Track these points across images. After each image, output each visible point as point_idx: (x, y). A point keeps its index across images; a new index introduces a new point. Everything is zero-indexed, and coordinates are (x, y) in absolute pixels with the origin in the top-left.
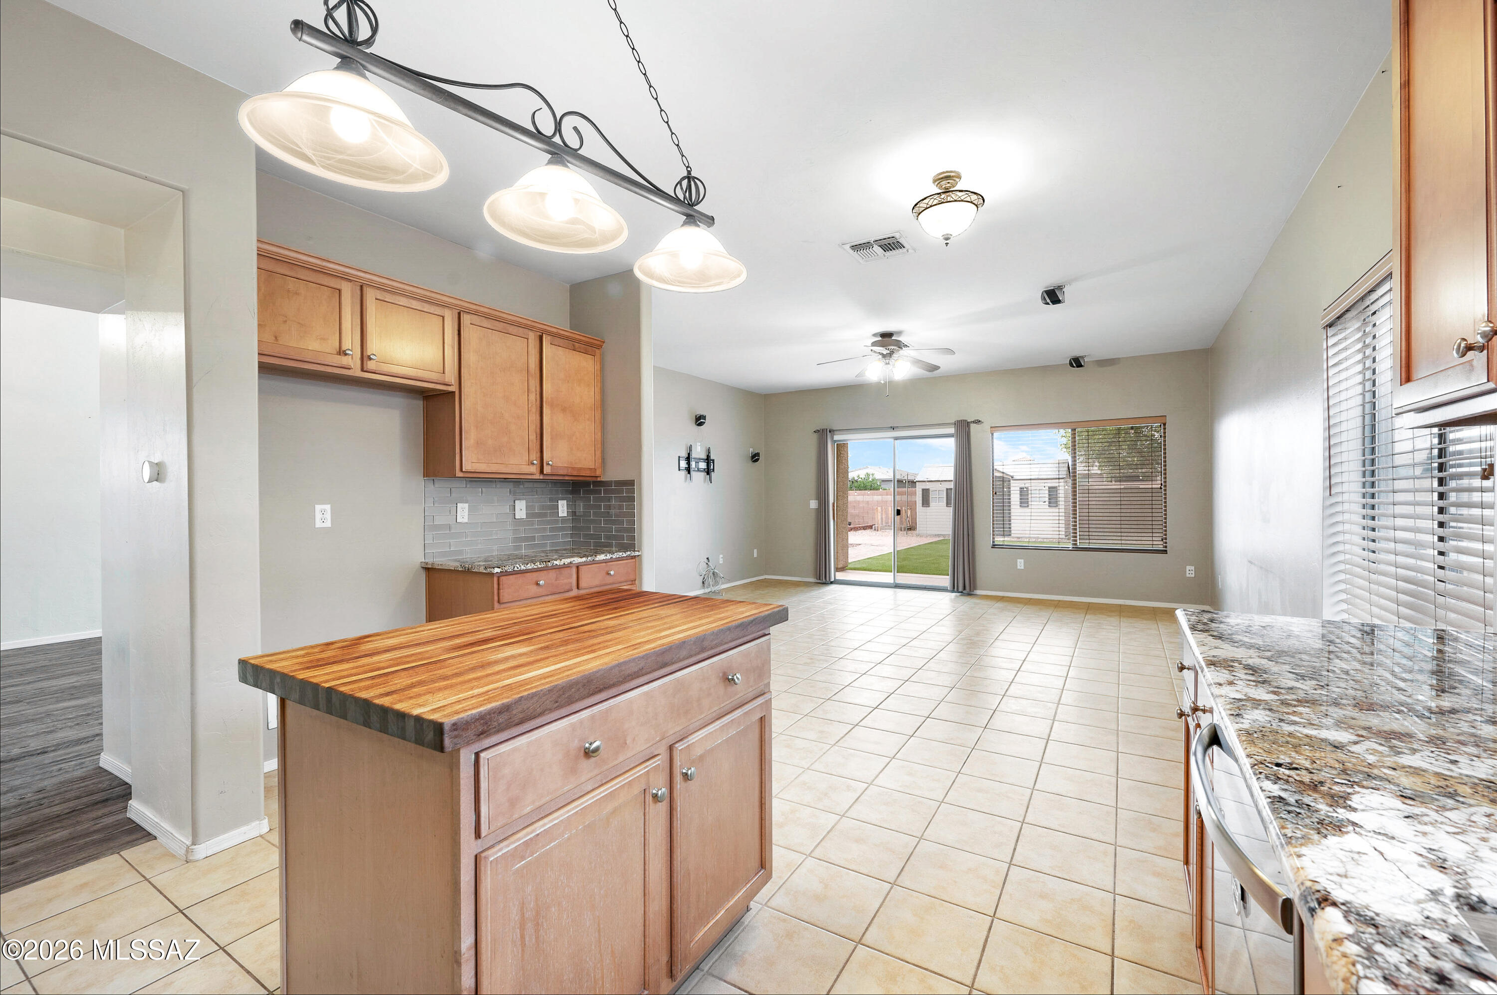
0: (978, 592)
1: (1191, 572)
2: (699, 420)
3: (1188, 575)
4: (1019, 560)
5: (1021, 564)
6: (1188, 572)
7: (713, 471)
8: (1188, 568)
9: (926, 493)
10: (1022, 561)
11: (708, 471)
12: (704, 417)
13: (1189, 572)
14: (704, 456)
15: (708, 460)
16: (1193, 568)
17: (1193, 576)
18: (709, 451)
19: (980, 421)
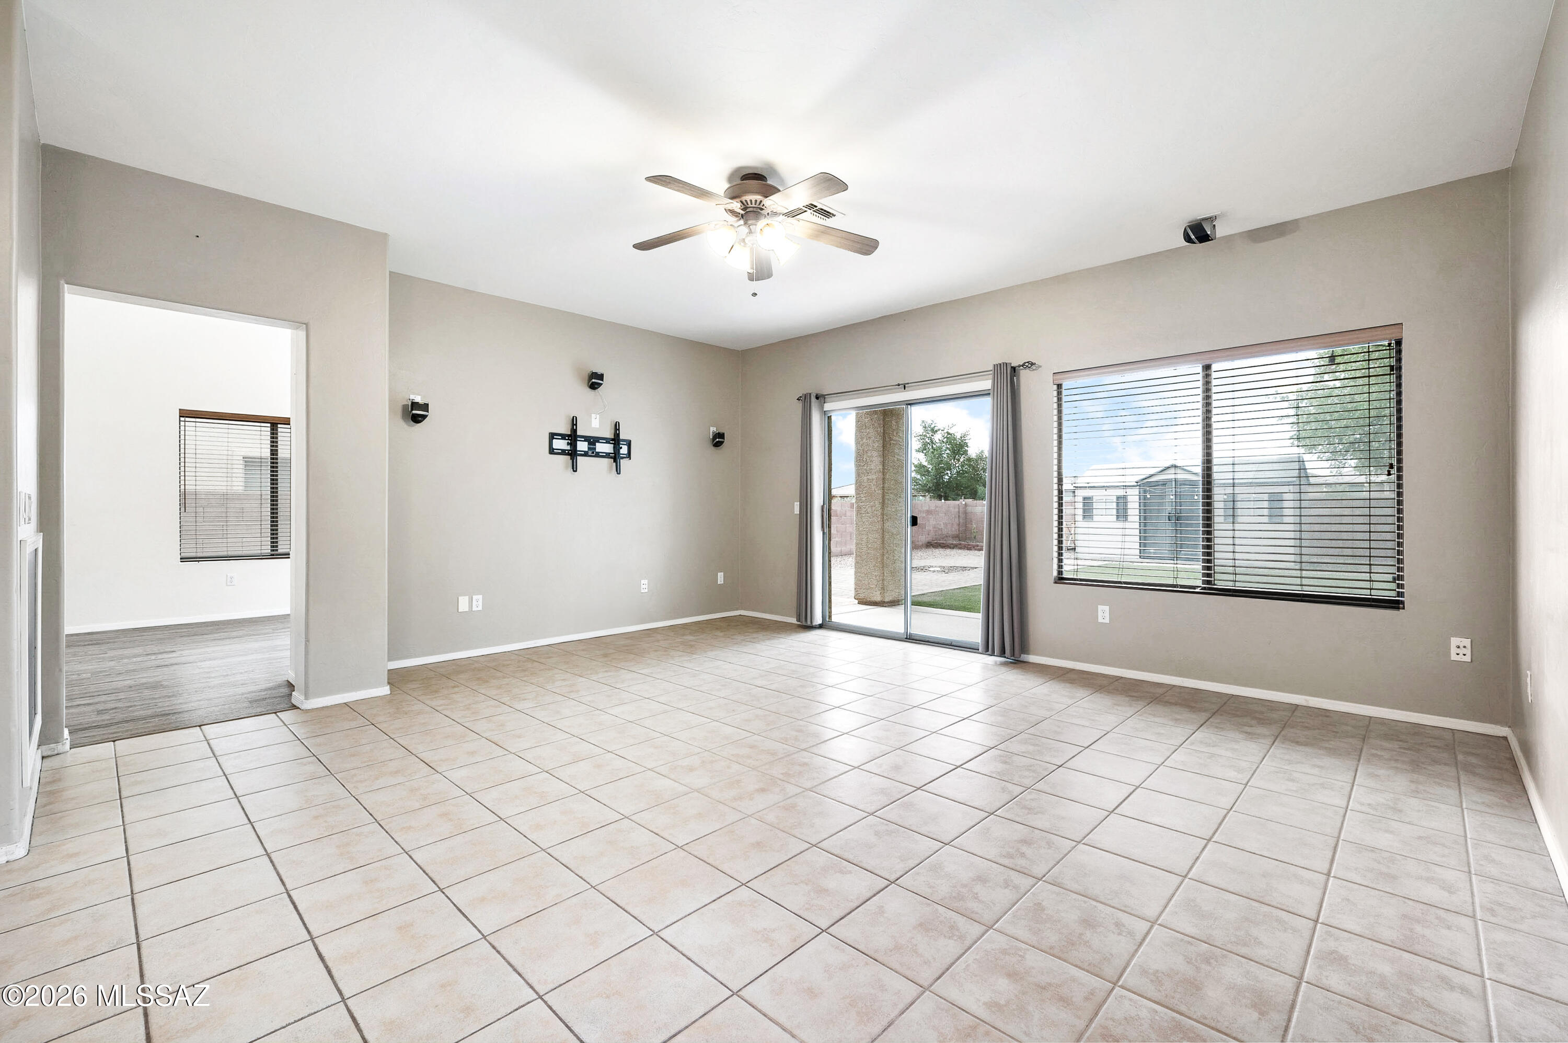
0: (1032, 658)
1: (1464, 651)
2: (594, 381)
3: (1454, 657)
4: (1100, 608)
5: (1104, 614)
6: (1454, 650)
7: (629, 455)
8: (1455, 641)
9: (1087, 501)
10: (1107, 608)
11: (615, 457)
12: (601, 377)
13: (1458, 651)
14: (609, 434)
15: (616, 440)
16: (1467, 642)
17: (1468, 659)
18: (617, 427)
19: (1032, 364)
